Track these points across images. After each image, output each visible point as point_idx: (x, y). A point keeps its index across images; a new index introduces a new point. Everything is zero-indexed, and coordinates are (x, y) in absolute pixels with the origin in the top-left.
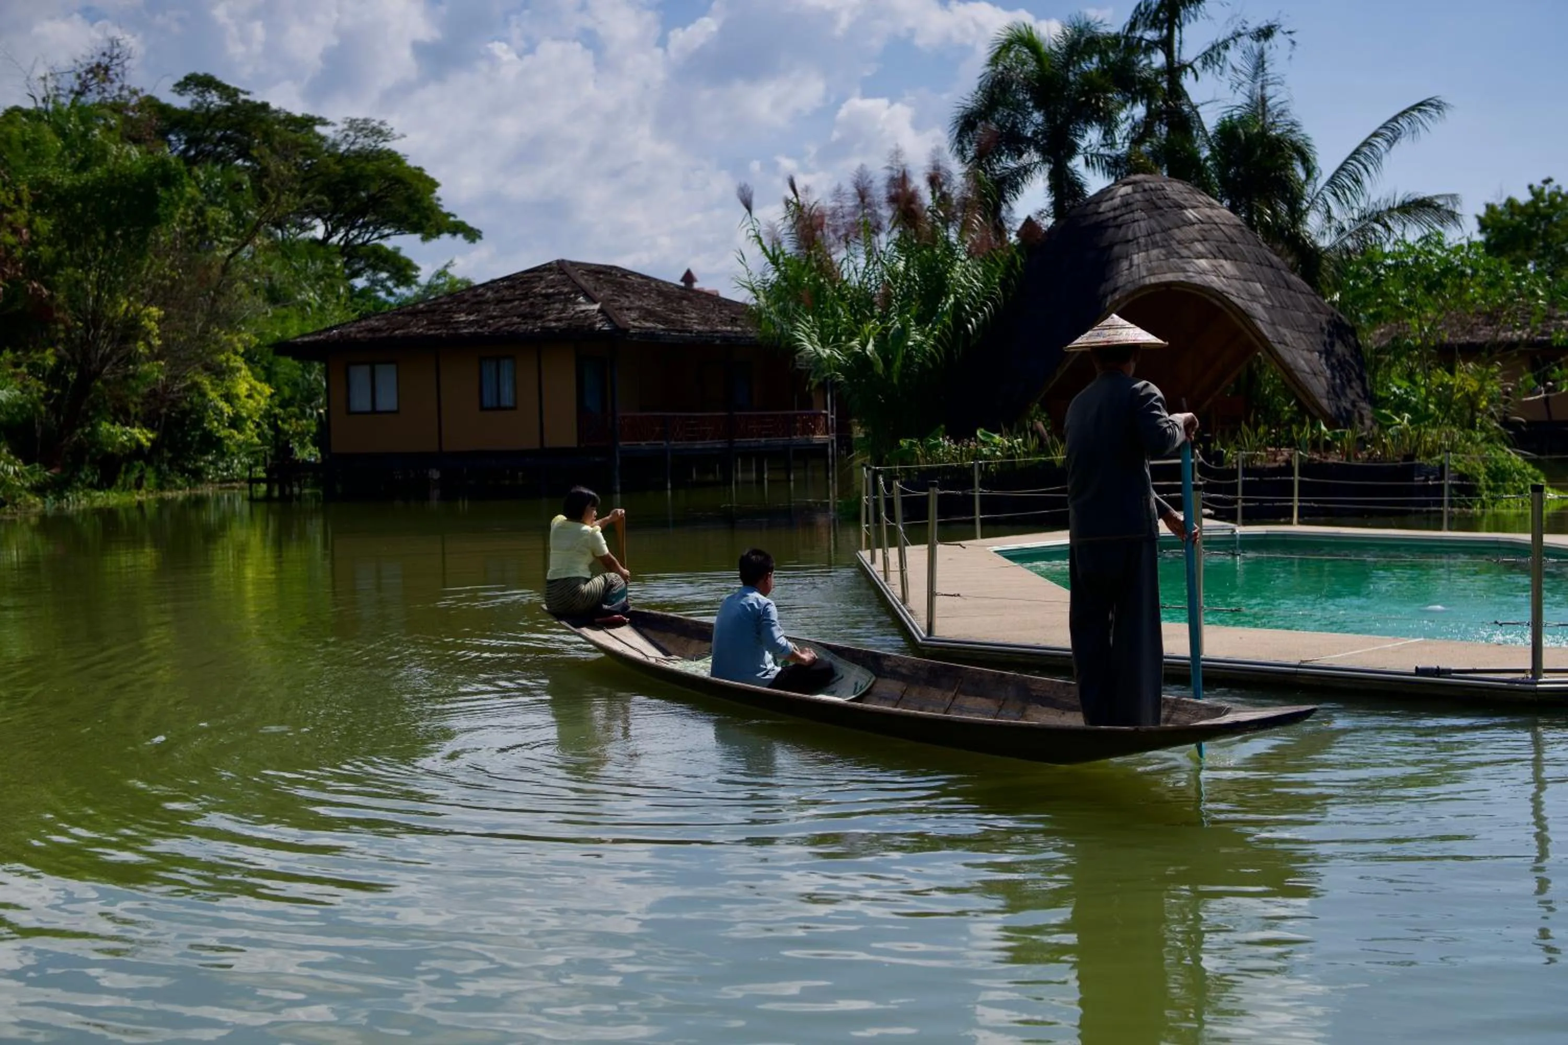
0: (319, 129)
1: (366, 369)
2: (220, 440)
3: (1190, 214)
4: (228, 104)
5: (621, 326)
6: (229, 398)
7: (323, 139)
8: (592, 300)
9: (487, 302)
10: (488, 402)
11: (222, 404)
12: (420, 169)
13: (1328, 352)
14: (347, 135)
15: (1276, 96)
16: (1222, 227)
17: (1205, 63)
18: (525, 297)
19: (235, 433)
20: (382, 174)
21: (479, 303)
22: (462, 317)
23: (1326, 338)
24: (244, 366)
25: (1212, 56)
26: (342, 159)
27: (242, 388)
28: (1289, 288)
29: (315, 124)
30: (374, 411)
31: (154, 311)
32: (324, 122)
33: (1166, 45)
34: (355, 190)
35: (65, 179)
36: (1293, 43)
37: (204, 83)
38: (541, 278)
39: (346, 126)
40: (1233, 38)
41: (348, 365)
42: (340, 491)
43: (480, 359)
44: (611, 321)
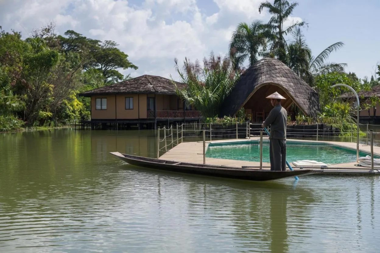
1: (100, 100)
2: (70, 115)
3: (277, 67)
4: (77, 37)
5: (157, 91)
6: (72, 106)
7: (100, 45)
8: (151, 84)
10: (127, 108)
11: (70, 107)
13: (310, 99)
14: (105, 45)
15: (303, 39)
16: (285, 70)
17: (288, 31)
19: (73, 114)
20: (114, 53)
22: (122, 88)
23: (309, 96)
24: (76, 98)
25: (289, 29)
26: (104, 50)
27: (75, 104)
28: (301, 84)
29: (98, 42)
30: (101, 109)
31: (52, 86)
32: (100, 41)
33: (279, 27)
34: (108, 57)
35: (32, 55)
36: (308, 26)
37: (72, 32)
39: (105, 42)
40: (295, 26)
41: (96, 99)
42: (95, 128)
43: (126, 97)
44: (155, 89)
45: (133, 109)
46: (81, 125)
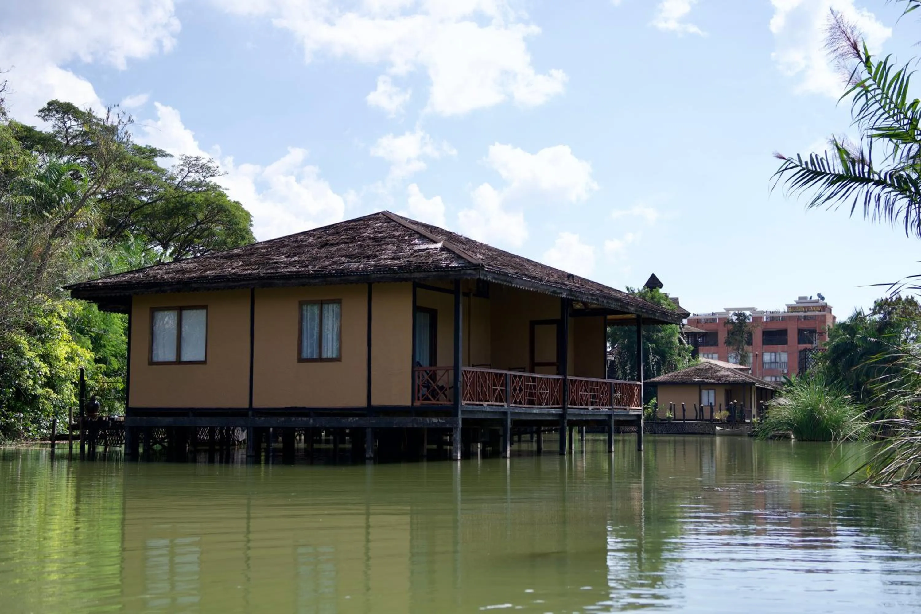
0: (160, 162)
1: (172, 315)
2: (35, 397)
5: (474, 262)
6: (45, 358)
7: (162, 171)
9: (310, 245)
10: (307, 353)
11: (38, 363)
12: (237, 203)
14: (182, 170)
18: (352, 240)
19: (51, 391)
20: (208, 202)
21: (300, 247)
22: (283, 259)
24: (65, 330)
26: (176, 189)
27: (62, 351)
29: (156, 156)
30: (179, 362)
32: (163, 154)
37: (64, 108)
38: (368, 226)
39: (182, 162)
41: (153, 311)
42: (141, 450)
43: (301, 304)
44: (459, 256)
45: (338, 359)
46: (83, 439)
